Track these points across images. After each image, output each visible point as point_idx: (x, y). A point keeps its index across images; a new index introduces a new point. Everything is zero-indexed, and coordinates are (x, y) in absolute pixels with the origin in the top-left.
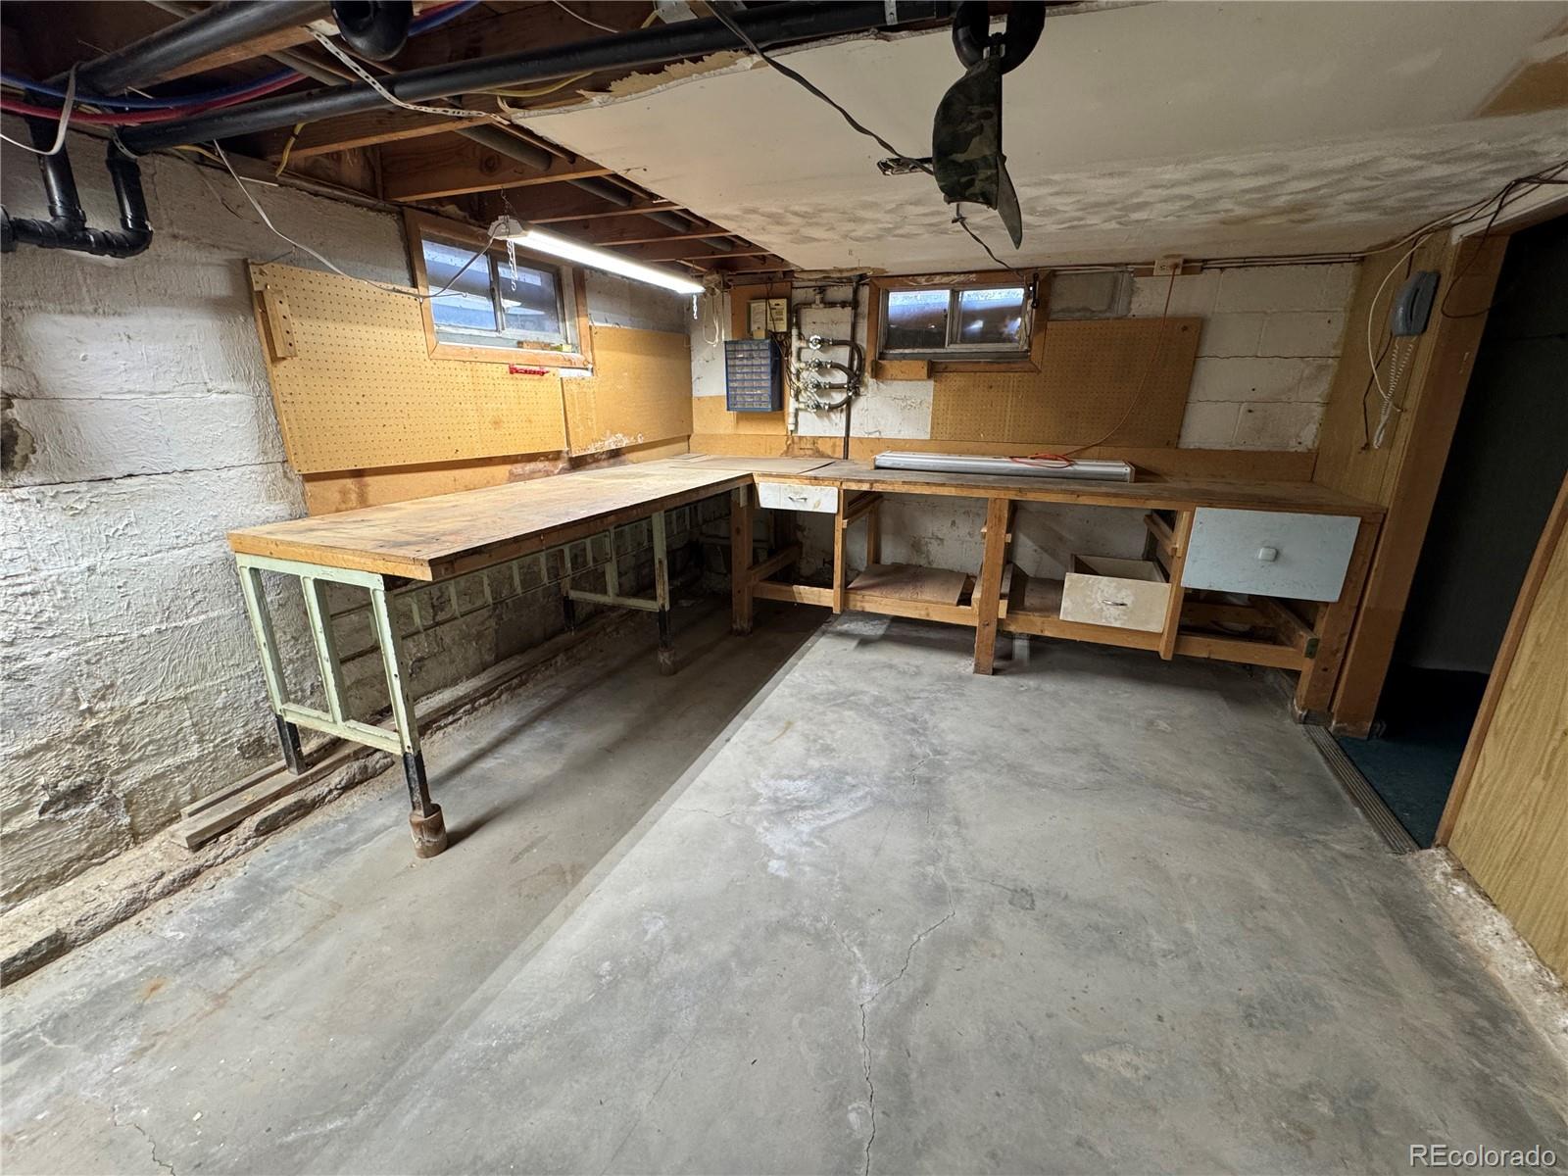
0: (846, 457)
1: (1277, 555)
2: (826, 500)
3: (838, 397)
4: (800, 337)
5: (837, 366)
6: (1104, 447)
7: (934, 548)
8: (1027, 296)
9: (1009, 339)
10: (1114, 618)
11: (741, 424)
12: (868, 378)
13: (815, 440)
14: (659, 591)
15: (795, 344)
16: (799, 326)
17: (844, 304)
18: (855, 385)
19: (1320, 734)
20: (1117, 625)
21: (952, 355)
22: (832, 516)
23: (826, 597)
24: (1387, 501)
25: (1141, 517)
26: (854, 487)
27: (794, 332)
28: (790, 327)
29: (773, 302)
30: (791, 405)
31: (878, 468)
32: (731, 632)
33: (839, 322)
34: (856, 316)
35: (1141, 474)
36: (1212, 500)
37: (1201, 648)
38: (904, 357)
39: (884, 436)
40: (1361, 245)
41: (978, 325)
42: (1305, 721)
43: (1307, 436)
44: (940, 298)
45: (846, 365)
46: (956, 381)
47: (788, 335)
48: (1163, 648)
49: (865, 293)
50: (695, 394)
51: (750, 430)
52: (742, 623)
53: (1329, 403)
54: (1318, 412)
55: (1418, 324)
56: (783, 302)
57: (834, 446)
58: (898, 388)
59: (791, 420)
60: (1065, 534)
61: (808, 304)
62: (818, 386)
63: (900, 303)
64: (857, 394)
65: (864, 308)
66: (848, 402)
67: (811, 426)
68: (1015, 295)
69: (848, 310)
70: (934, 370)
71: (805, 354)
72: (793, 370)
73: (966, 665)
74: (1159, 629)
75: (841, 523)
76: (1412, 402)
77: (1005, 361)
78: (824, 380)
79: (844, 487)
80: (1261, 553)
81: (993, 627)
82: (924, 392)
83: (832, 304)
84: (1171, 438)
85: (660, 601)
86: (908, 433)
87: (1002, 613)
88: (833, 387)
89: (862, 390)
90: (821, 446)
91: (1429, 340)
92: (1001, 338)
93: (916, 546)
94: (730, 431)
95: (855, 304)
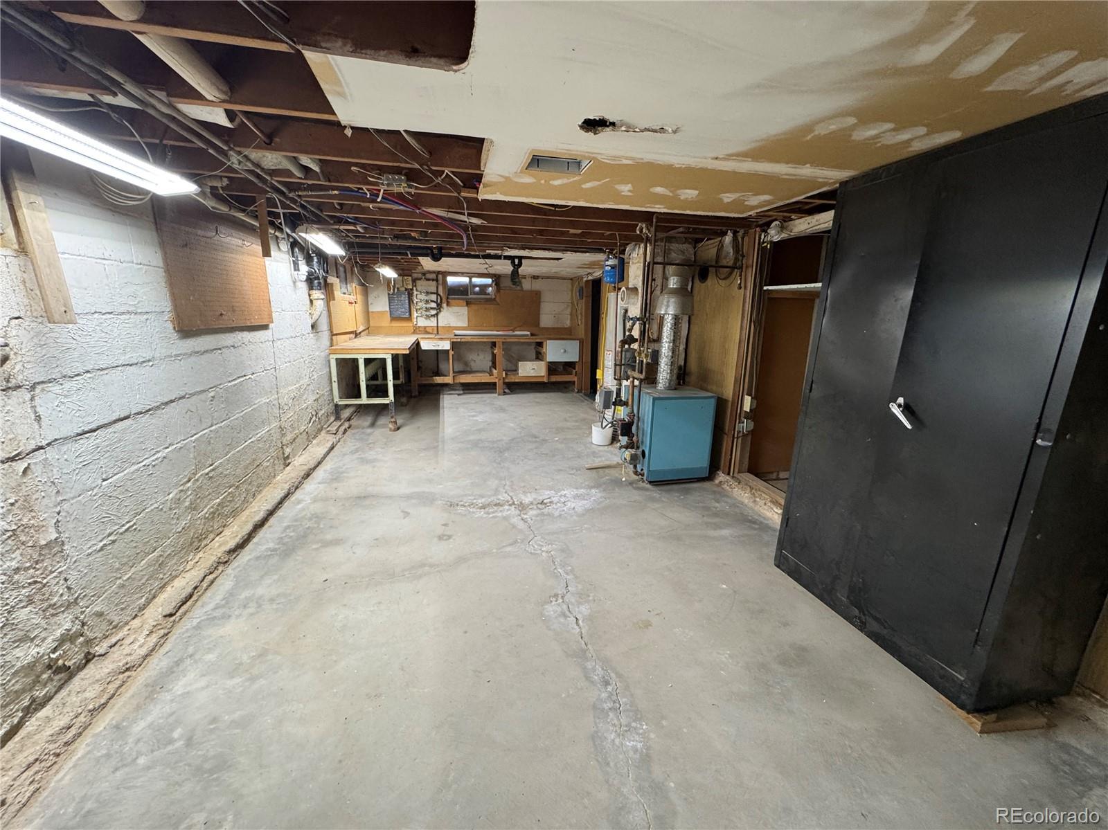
0: (438, 333)
1: (565, 351)
2: (446, 345)
3: (433, 312)
4: (417, 290)
5: (432, 301)
6: (521, 327)
7: (472, 364)
8: (493, 281)
9: (489, 294)
10: (532, 373)
11: (393, 322)
12: (444, 305)
13: (425, 327)
14: (401, 376)
15: (415, 293)
16: (415, 286)
17: (433, 280)
18: (439, 307)
19: (581, 394)
20: (533, 375)
21: (471, 298)
22: (448, 350)
23: (448, 380)
24: (583, 336)
25: (533, 347)
26: (455, 340)
27: (415, 288)
28: (413, 286)
29: (406, 278)
30: (415, 314)
31: (455, 335)
32: (411, 397)
33: (432, 286)
34: (438, 284)
35: (532, 335)
36: (550, 339)
37: (554, 379)
38: (455, 299)
39: (452, 325)
40: (572, 276)
41: (477, 289)
42: (578, 392)
43: (568, 323)
44: (465, 280)
45: (435, 300)
46: (474, 307)
47: (412, 289)
48: (545, 380)
49: (440, 276)
50: (370, 310)
51: (396, 324)
52: (415, 393)
53: (571, 315)
54: (569, 317)
55: (581, 296)
56: (410, 278)
57: (433, 329)
58: (455, 309)
59: (415, 320)
60: (513, 355)
61: (420, 279)
62: (426, 308)
63: (451, 280)
64: (440, 311)
65: (440, 282)
66: (437, 314)
67: (422, 322)
68: (489, 281)
69: (435, 282)
70: (468, 304)
71: (419, 297)
72: (415, 302)
73: (496, 395)
74: (543, 374)
75: (451, 353)
76: (583, 314)
77: (490, 301)
78: (428, 306)
79: (452, 340)
80: (562, 351)
81: (502, 381)
82: (464, 310)
83: (428, 280)
84: (536, 322)
85: (401, 380)
86: (460, 324)
87: (504, 376)
88: (432, 308)
89: (442, 310)
90: (428, 329)
91: (584, 300)
92: (485, 294)
93: (466, 364)
94: (388, 325)
95: (437, 280)
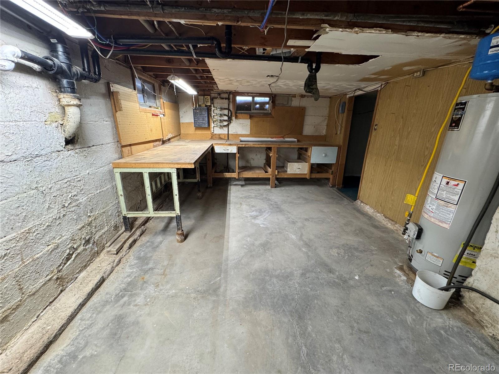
0: (228, 139)
1: (326, 155)
2: (233, 150)
3: (225, 123)
4: (214, 107)
5: (225, 115)
6: (290, 135)
7: (252, 162)
8: (270, 100)
9: (266, 110)
10: (298, 172)
11: (197, 131)
12: (234, 118)
13: (219, 135)
14: (197, 176)
15: (213, 109)
16: (213, 103)
17: (226, 99)
18: (230, 120)
19: (335, 189)
20: (299, 173)
21: (253, 113)
22: (235, 154)
23: (234, 175)
24: (341, 144)
25: (296, 150)
26: (241, 146)
27: (212, 105)
28: (211, 103)
29: (206, 97)
30: (212, 125)
31: (241, 141)
32: (207, 188)
33: (225, 103)
34: (229, 102)
35: (298, 141)
36: (315, 145)
37: (314, 176)
38: (242, 113)
39: (238, 133)
40: (330, 95)
41: (258, 106)
42: (332, 187)
43: (324, 132)
44: (249, 99)
45: (227, 114)
46: (255, 119)
47: (210, 106)
48: (308, 177)
49: (231, 96)
50: (181, 122)
51: (199, 132)
52: (210, 185)
53: (327, 126)
54: (325, 127)
55: (343, 112)
56: (209, 97)
57: (225, 136)
58: (241, 121)
59: (212, 129)
60: (281, 155)
61: (216, 98)
62: (220, 120)
63: (239, 99)
64: (230, 122)
65: (231, 100)
66: (228, 125)
67: (218, 131)
68: (267, 99)
69: (227, 100)
70: (251, 117)
71: (216, 112)
72: (212, 116)
74: (307, 173)
75: (238, 155)
76: (344, 125)
77: (267, 115)
78: (222, 118)
79: (238, 146)
80: (323, 155)
81: (275, 177)
82: (247, 122)
83: (223, 99)
84: (301, 132)
85: (198, 179)
86: (244, 132)
87: (276, 173)
88: (224, 120)
89: (232, 121)
90: (221, 136)
91: (345, 114)
92: (264, 109)
93: (247, 161)
94: (192, 133)
95: (229, 99)
